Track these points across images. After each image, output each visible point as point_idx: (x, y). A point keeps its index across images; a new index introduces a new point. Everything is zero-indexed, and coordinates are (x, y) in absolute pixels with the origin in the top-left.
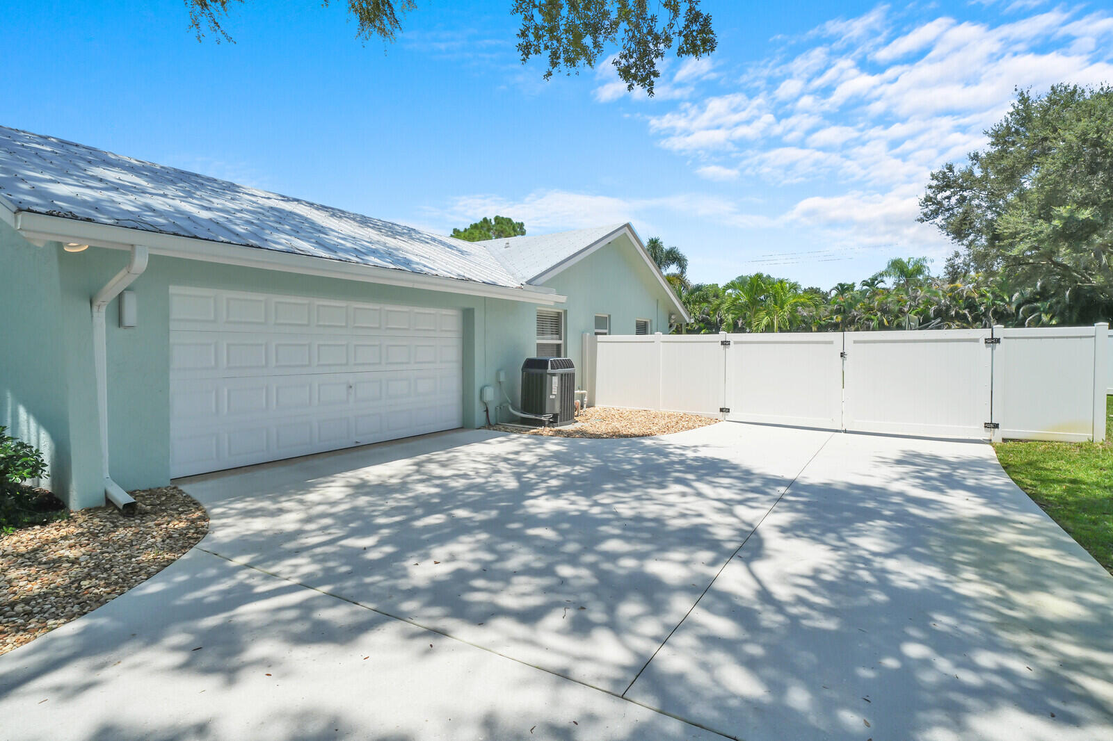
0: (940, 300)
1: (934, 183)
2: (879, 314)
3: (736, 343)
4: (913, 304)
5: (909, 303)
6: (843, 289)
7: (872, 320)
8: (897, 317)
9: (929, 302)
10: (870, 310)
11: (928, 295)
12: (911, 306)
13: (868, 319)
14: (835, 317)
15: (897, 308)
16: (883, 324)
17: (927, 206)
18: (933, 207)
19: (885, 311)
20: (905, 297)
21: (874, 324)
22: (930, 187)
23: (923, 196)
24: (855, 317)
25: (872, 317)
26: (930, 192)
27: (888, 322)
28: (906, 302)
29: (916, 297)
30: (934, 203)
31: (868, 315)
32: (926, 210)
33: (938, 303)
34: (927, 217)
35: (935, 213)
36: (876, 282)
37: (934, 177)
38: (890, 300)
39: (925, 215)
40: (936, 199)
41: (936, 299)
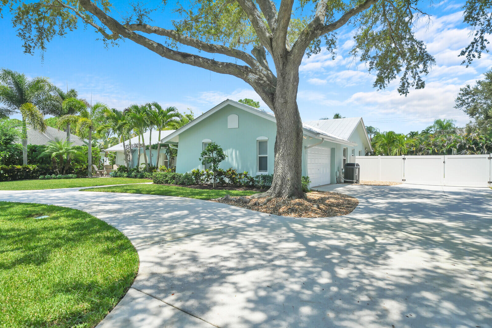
0: (462, 141)
1: (462, 92)
2: (433, 147)
3: (408, 159)
4: (449, 142)
5: (447, 142)
6: (413, 135)
7: (430, 150)
8: (442, 148)
9: (456, 141)
10: (428, 145)
11: (456, 138)
12: (448, 143)
13: (428, 149)
14: (412, 148)
15: (441, 144)
16: (435, 152)
17: (458, 101)
18: (461, 102)
19: (435, 146)
20: (445, 139)
21: (430, 151)
22: (460, 94)
23: (456, 98)
24: (422, 148)
25: (430, 148)
26: (460, 96)
27: (437, 151)
28: (445, 141)
29: (450, 139)
30: (461, 100)
31: (428, 147)
32: (458, 103)
33: (461, 142)
34: (458, 106)
35: (462, 105)
36: (429, 131)
37: (461, 90)
38: (438, 140)
39: (457, 105)
40: (462, 99)
41: (460, 140)
